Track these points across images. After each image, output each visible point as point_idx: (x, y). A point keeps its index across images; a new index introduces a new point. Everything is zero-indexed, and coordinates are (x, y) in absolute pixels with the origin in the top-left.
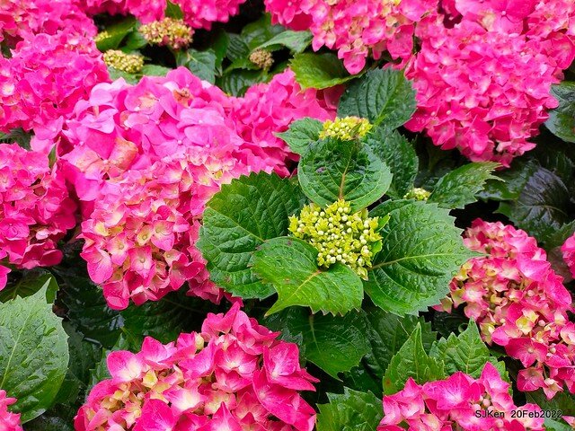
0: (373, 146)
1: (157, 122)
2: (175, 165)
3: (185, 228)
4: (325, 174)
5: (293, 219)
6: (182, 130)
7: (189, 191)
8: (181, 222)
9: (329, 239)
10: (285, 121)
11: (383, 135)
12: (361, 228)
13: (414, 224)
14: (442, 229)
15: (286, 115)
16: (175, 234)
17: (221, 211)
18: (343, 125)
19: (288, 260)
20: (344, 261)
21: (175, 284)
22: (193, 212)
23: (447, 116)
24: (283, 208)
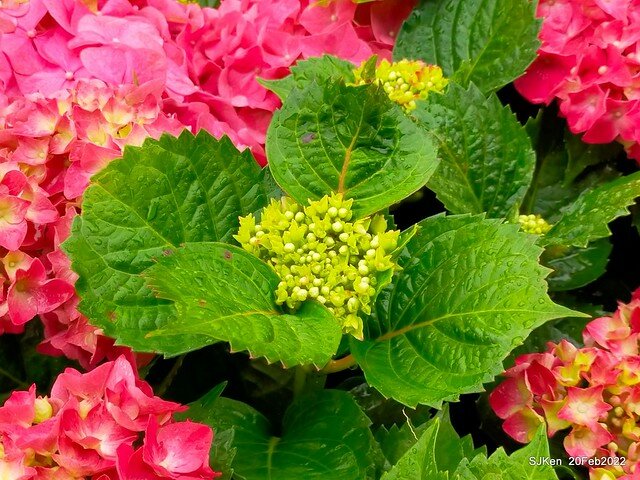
0: (440, 119)
1: (31, 33)
2: (48, 107)
3: (50, 216)
4: (317, 146)
5: (246, 222)
6: (76, 52)
7: (66, 155)
8: (41, 207)
9: (302, 259)
10: (286, 58)
11: (464, 99)
12: (364, 246)
13: (473, 257)
14: (516, 267)
15: (292, 46)
16: (30, 224)
17: (118, 193)
18: (392, 75)
19: (218, 281)
20: (322, 300)
21: (17, 316)
22: (68, 194)
23: (600, 76)
24: (237, 203)
